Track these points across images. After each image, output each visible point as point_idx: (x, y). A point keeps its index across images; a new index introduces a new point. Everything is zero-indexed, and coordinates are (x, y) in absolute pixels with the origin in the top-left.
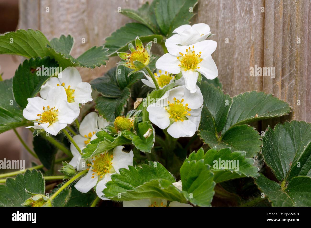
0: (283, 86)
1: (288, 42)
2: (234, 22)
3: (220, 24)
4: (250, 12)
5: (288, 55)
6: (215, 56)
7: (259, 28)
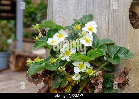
0: (113, 37)
1: (114, 26)
2: (101, 22)
3: (98, 23)
4: (106, 19)
5: (114, 29)
6: (97, 28)
7: (108, 23)
